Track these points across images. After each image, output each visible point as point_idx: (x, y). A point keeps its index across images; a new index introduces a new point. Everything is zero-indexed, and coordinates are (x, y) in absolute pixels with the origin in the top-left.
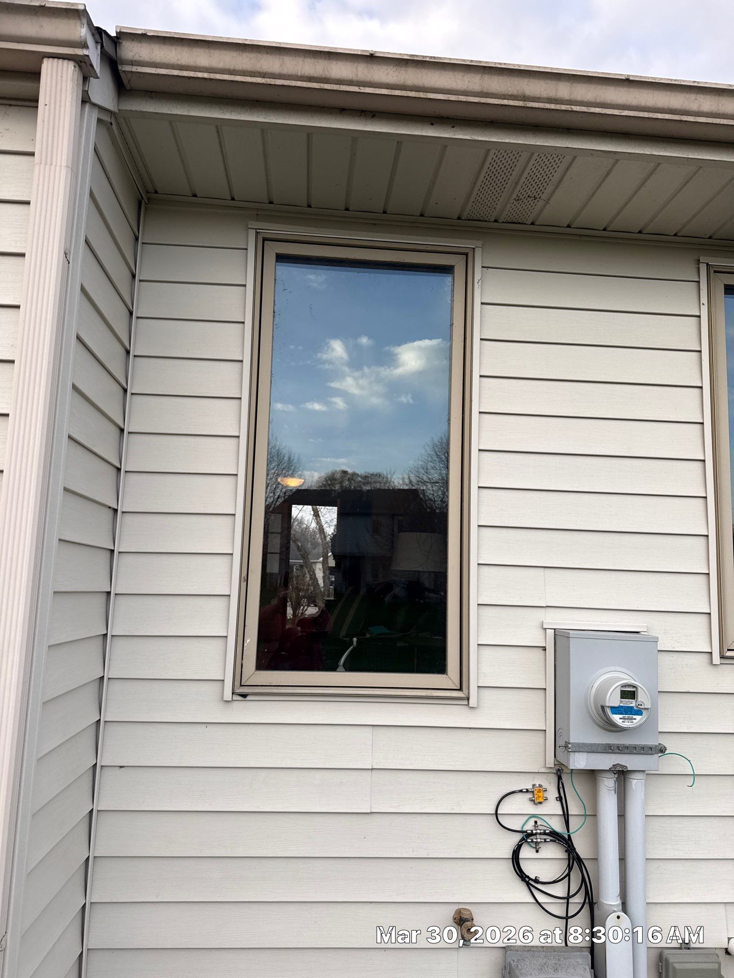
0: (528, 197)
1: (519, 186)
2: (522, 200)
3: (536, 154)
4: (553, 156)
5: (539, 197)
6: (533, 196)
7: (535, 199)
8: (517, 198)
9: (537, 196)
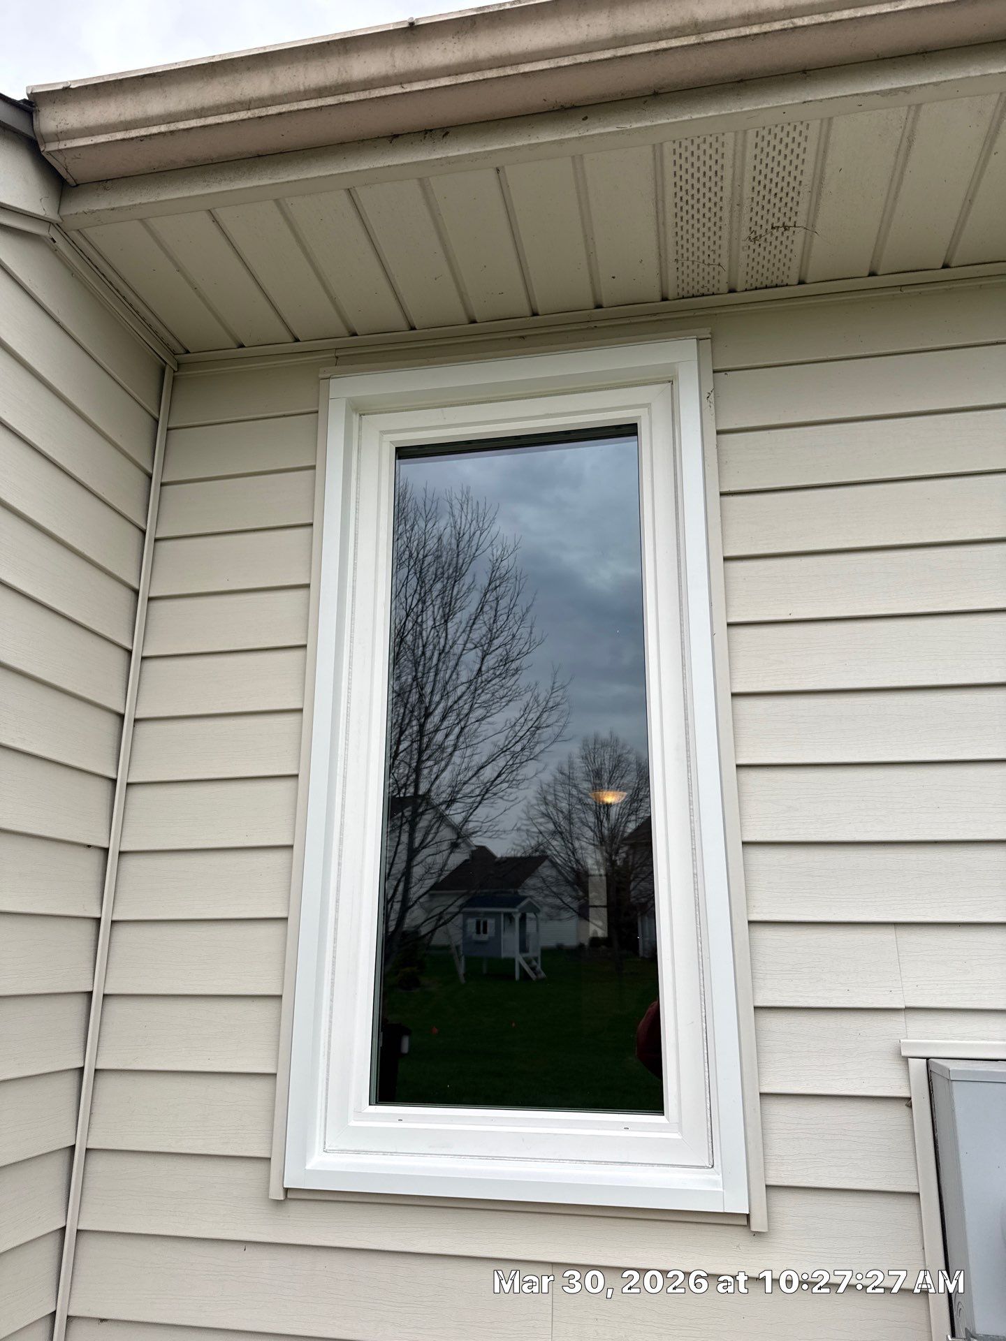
0: (773, 228)
1: (746, 209)
2: (763, 238)
3: (751, 133)
4: (787, 128)
5: (791, 224)
6: (780, 224)
7: (786, 230)
8: (753, 236)
9: (788, 224)
